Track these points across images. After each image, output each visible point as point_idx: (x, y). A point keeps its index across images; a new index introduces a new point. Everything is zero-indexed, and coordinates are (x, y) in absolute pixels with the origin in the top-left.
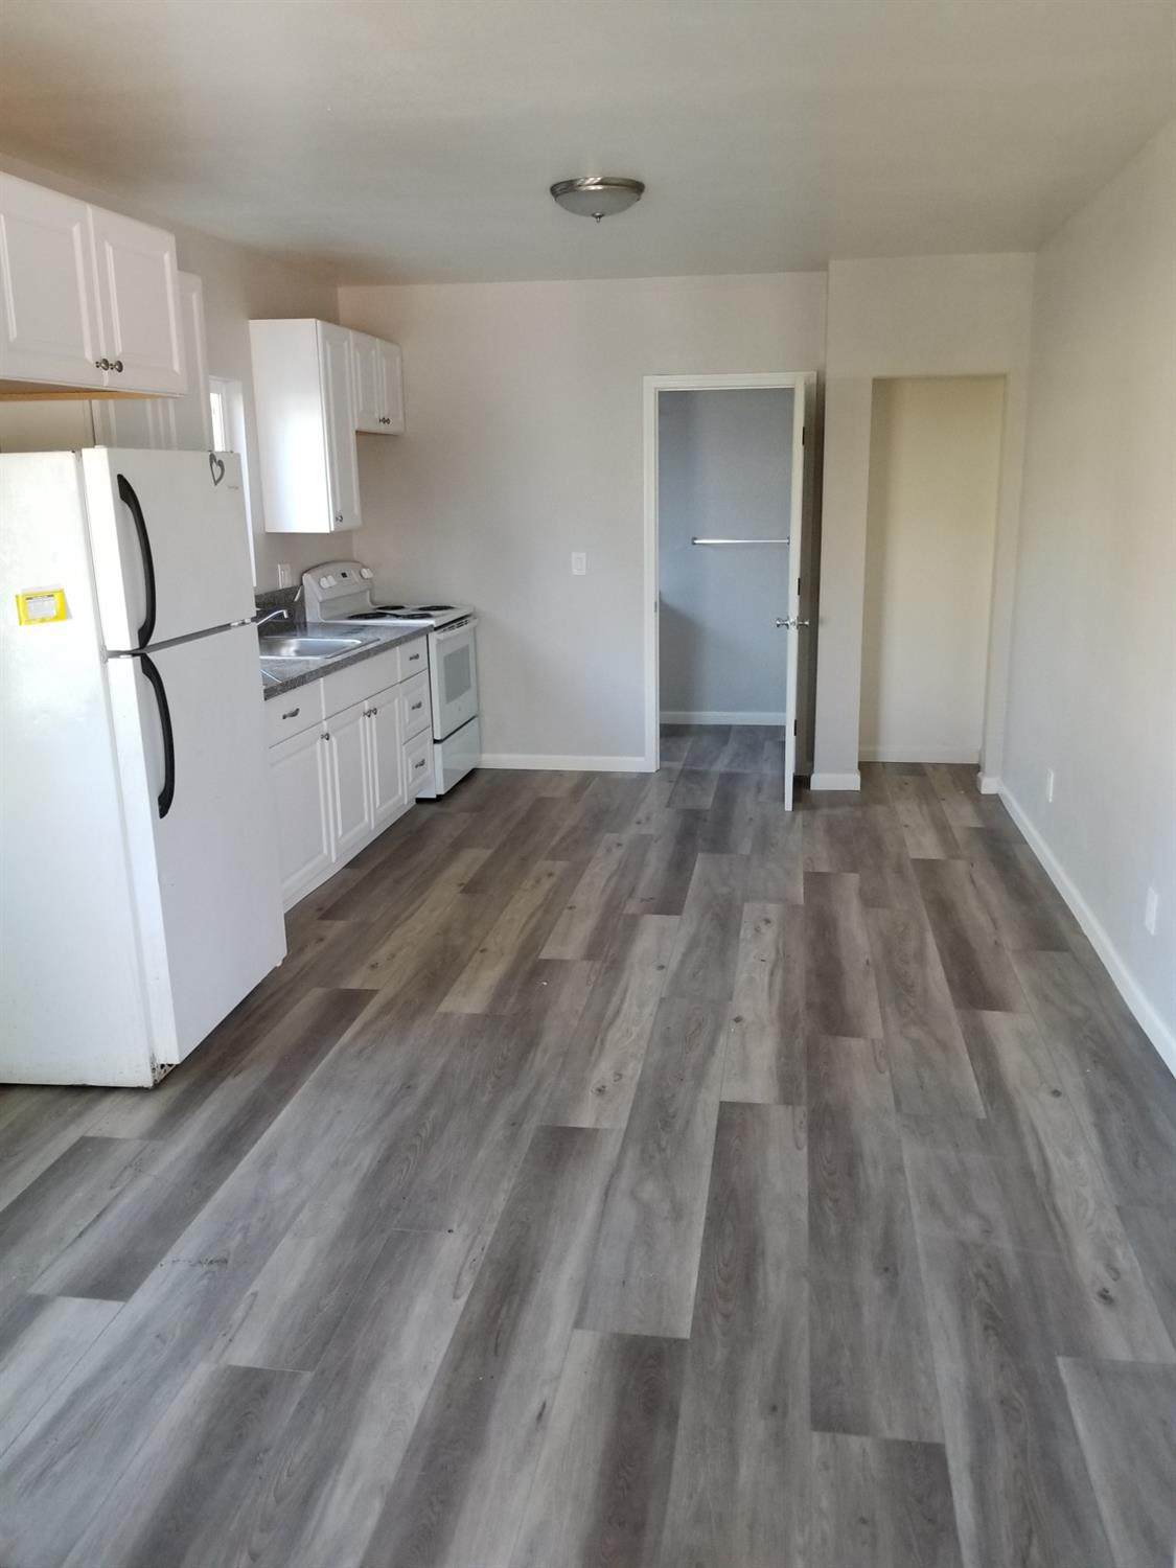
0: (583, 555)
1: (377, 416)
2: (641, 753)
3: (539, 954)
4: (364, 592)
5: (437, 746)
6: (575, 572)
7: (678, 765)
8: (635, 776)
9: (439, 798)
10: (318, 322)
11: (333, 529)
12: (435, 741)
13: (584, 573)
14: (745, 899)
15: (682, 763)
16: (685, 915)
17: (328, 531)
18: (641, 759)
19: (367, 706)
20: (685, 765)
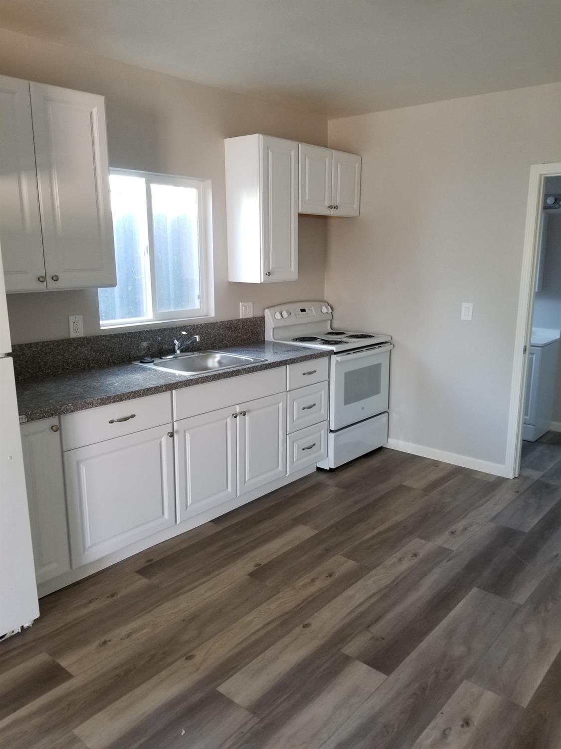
0: (471, 305)
1: (326, 204)
2: (502, 461)
3: (218, 685)
4: (325, 321)
5: (332, 435)
6: (463, 318)
7: (536, 475)
8: (491, 480)
9: (331, 470)
10: (261, 136)
11: (262, 281)
12: (331, 431)
13: (470, 318)
14: (468, 676)
15: (542, 473)
16: (393, 676)
17: (260, 283)
18: (501, 466)
19: (238, 409)
20: (543, 476)
